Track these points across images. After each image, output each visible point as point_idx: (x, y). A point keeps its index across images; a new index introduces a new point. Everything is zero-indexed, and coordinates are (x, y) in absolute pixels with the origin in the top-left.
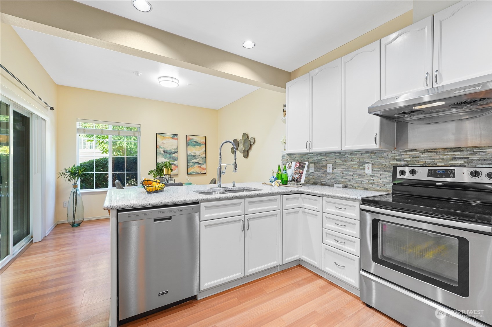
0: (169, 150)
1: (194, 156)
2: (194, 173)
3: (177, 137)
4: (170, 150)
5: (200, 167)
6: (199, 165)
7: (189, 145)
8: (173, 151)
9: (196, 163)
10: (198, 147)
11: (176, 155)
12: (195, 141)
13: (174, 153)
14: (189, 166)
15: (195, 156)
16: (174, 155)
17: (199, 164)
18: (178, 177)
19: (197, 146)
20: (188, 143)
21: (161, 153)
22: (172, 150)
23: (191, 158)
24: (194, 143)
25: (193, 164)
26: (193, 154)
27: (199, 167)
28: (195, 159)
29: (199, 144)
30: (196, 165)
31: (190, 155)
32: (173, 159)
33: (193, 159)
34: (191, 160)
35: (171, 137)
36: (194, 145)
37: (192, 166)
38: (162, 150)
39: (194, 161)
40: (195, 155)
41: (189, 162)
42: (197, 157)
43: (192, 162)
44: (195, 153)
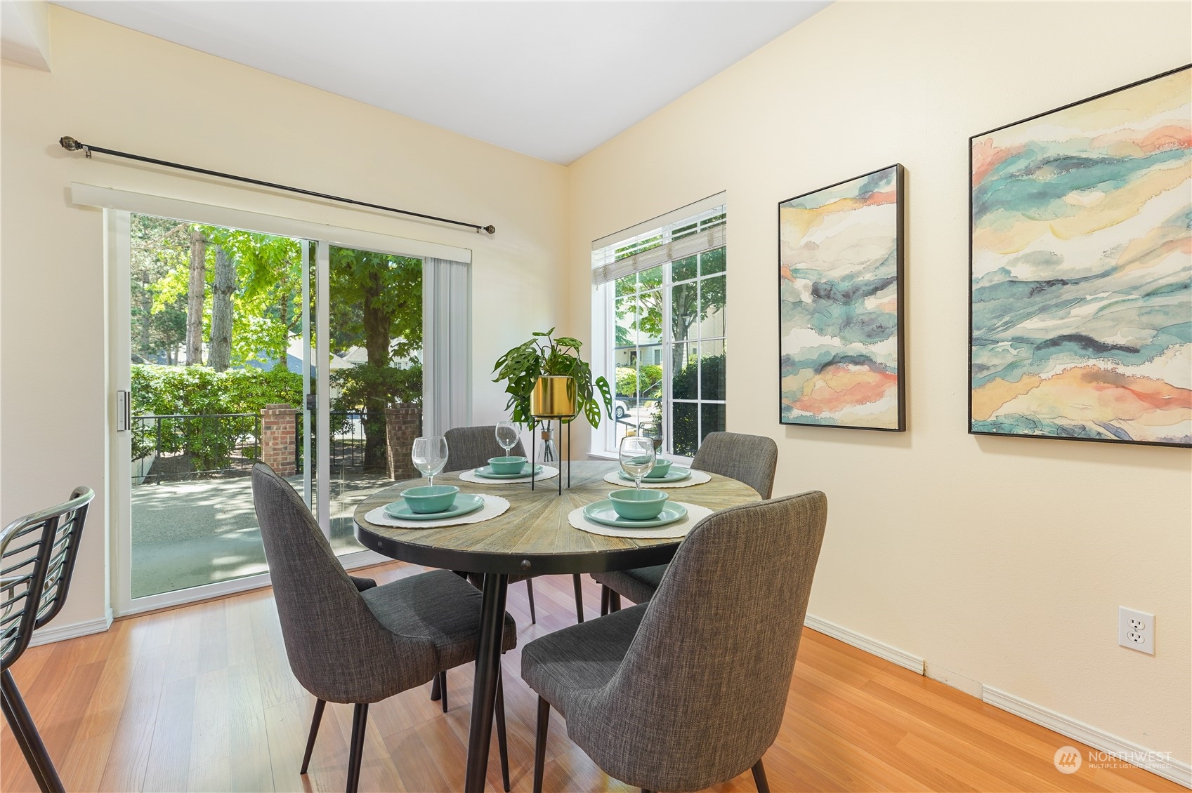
0: (844, 279)
1: (1040, 287)
2: (1035, 424)
3: (888, 183)
4: (850, 277)
5: (1117, 380)
6: (1103, 364)
7: (984, 209)
8: (868, 277)
9: (1055, 342)
10: (1092, 197)
11: (886, 300)
12: (1047, 162)
13: (876, 290)
14: (983, 367)
15: (1050, 283)
16: (871, 304)
17: (1100, 348)
18: (908, 445)
19: (1073, 197)
20: (983, 191)
21: (801, 302)
22: (859, 274)
23: (1006, 310)
24: (1046, 177)
25: (1025, 352)
26: (1025, 272)
27: (1094, 377)
28: (1043, 309)
29: (1097, 171)
30: (1064, 362)
31: (994, 288)
32: (867, 329)
33: (1029, 316)
34: (1009, 325)
35: (856, 193)
36: (1044, 195)
37: (1012, 366)
38: (805, 287)
39: (1039, 326)
40: (1045, 274)
41: (984, 342)
42: (1068, 292)
43: (1018, 340)
44: (1050, 260)
